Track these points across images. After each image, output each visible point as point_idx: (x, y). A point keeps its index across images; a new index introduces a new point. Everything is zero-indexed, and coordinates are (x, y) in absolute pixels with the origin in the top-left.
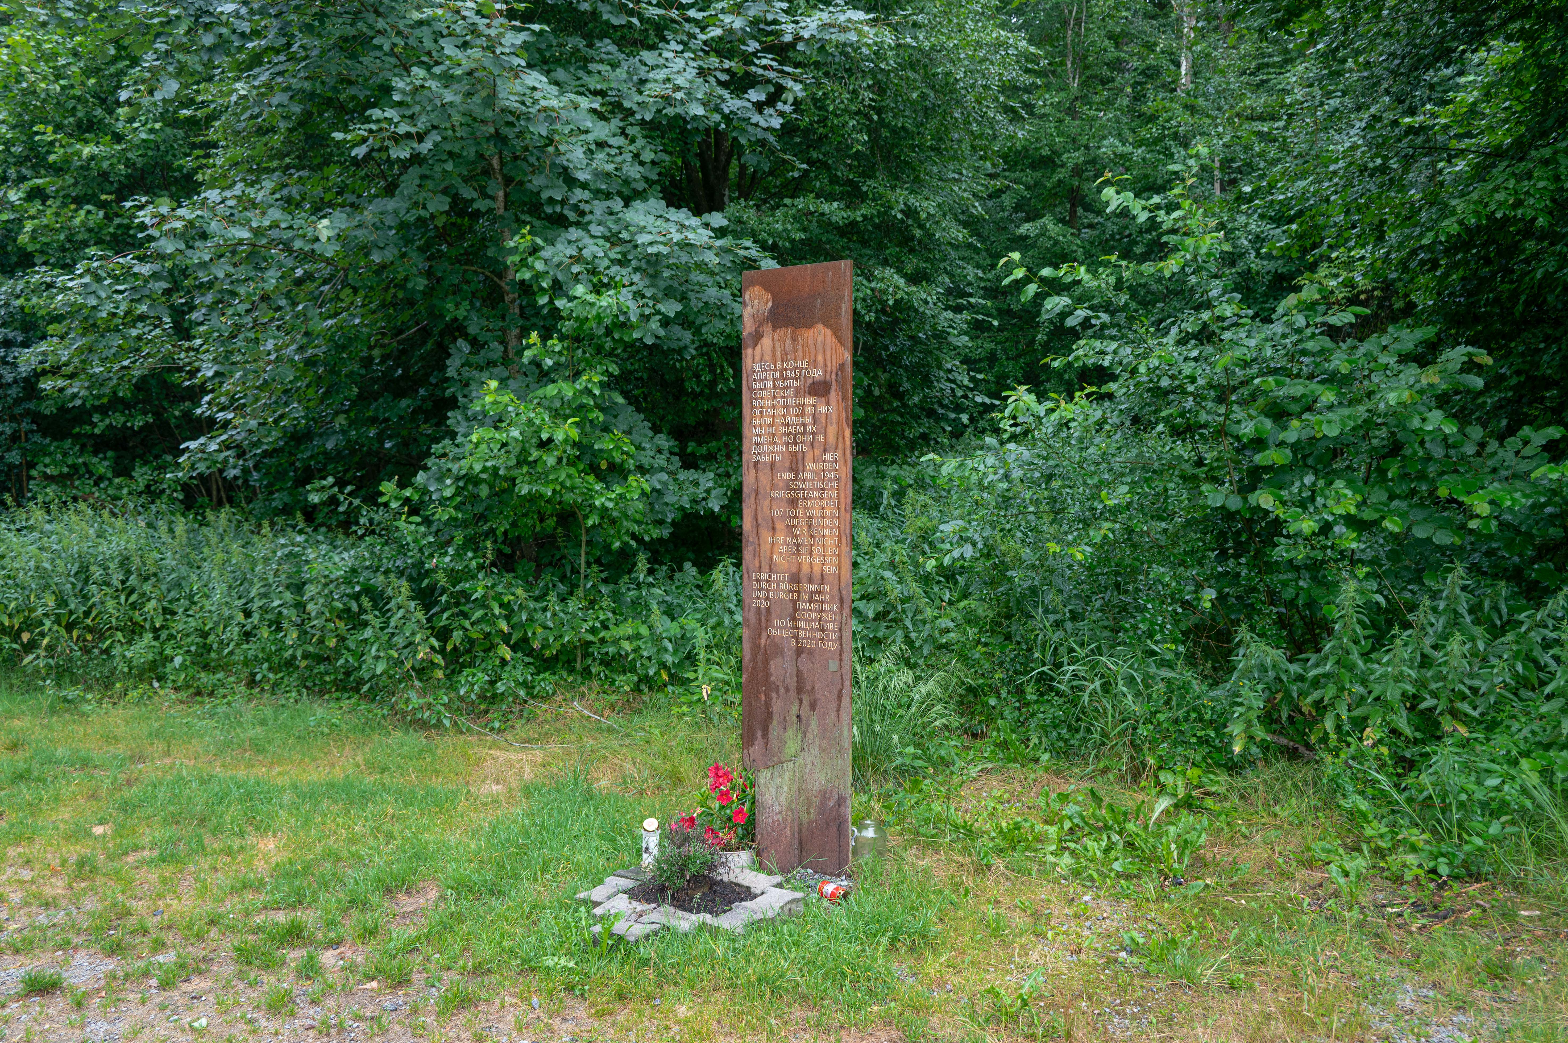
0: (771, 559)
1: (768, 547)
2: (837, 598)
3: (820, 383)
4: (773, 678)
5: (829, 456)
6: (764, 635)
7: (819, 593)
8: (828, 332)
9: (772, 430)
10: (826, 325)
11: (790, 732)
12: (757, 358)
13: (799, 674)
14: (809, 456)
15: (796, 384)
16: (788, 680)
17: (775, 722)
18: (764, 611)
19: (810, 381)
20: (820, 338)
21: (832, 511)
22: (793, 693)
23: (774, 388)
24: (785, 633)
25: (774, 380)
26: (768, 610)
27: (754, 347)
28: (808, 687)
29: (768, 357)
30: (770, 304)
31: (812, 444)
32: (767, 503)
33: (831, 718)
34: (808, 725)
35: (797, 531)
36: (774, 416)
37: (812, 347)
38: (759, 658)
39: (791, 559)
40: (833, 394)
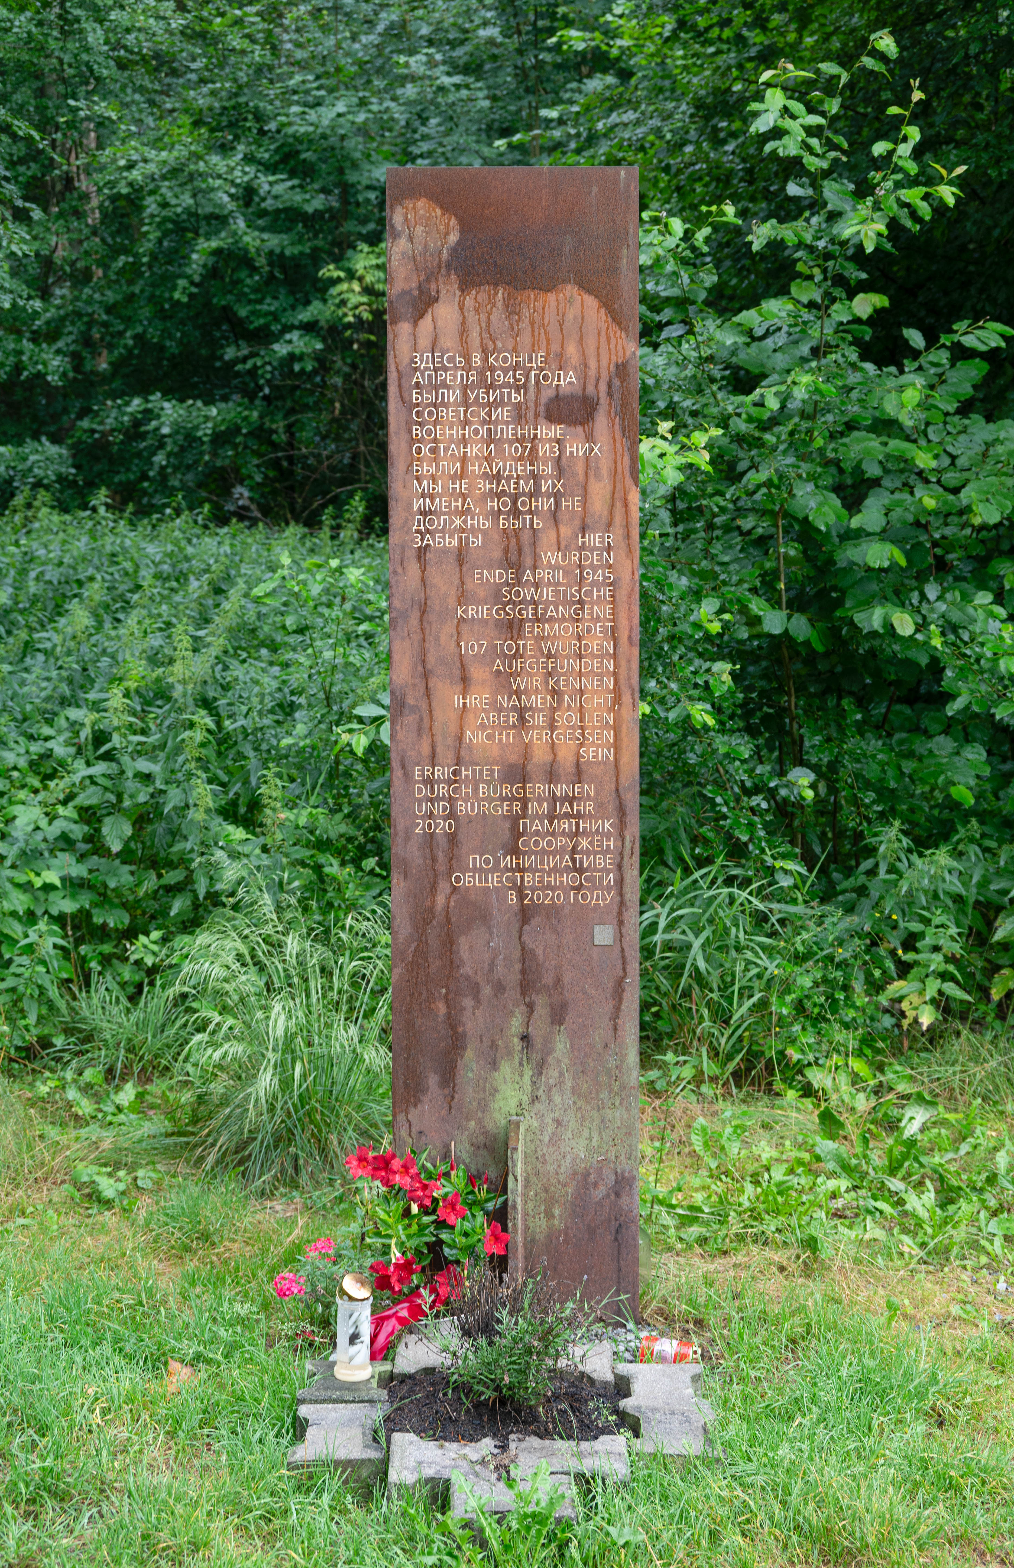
0: (460, 738)
1: (453, 716)
2: (611, 807)
3: (572, 398)
4: (466, 970)
5: (595, 539)
6: (444, 887)
7: (571, 800)
8: (591, 302)
9: (463, 486)
10: (585, 286)
11: (506, 1069)
12: (424, 342)
13: (526, 955)
14: (548, 537)
15: (516, 398)
16: (500, 971)
17: (470, 1054)
18: (443, 842)
19: (548, 394)
20: (572, 313)
21: (598, 643)
22: (512, 994)
23: (465, 402)
24: (493, 881)
25: (465, 388)
26: (453, 839)
27: (416, 321)
28: (548, 979)
29: (449, 341)
30: (454, 238)
31: (554, 516)
32: (449, 628)
33: (600, 1032)
34: (548, 1050)
35: (522, 682)
36: (464, 460)
37: (553, 328)
38: (433, 934)
39: (508, 737)
40: (601, 423)
